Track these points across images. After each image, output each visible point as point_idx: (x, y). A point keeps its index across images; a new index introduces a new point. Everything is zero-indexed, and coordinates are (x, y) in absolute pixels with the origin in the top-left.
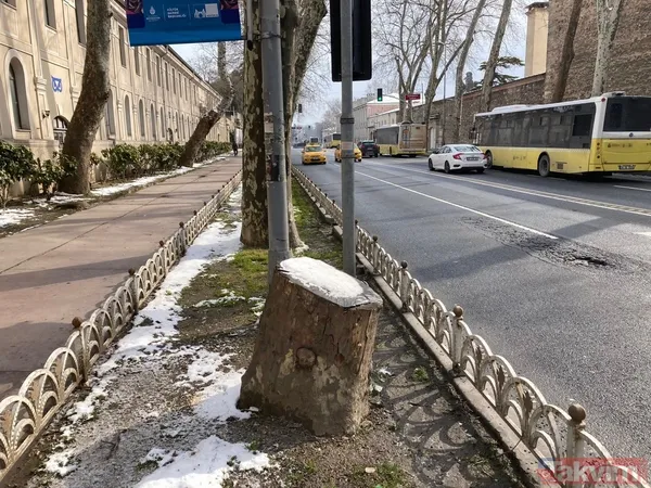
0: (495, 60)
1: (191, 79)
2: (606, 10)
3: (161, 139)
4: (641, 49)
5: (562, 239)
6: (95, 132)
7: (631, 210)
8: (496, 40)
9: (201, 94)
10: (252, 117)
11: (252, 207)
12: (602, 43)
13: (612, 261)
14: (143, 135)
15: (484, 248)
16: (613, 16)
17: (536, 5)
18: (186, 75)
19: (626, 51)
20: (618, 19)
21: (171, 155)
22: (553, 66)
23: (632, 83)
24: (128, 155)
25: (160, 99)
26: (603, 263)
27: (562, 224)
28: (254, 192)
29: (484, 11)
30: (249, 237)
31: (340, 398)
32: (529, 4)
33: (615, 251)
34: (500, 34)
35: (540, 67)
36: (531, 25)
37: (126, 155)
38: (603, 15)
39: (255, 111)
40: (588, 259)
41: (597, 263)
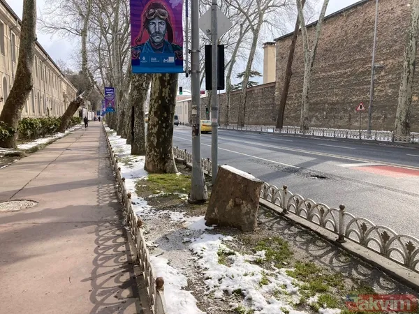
0: (249, 73)
1: (59, 76)
2: (308, 51)
3: (43, 115)
4: (325, 72)
5: (302, 168)
6: (21, 109)
7: (330, 155)
8: (249, 62)
9: (64, 86)
10: (156, 105)
11: (153, 152)
12: (307, 69)
13: (327, 176)
14: (34, 112)
15: (267, 173)
16: (312, 54)
17: (267, 43)
18: (56, 73)
19: (317, 72)
20: (314, 56)
21: (55, 125)
22: (279, 78)
23: (321, 90)
24: (33, 124)
25: (42, 90)
26: (324, 178)
27: (300, 162)
28: (155, 144)
29: (240, 45)
30: (150, 168)
31: (251, 217)
32: (264, 42)
33: (328, 172)
34: (251, 59)
35: (272, 78)
36: (266, 54)
37: (31, 124)
38: (307, 53)
39: (158, 102)
40: (317, 176)
41: (322, 178)
